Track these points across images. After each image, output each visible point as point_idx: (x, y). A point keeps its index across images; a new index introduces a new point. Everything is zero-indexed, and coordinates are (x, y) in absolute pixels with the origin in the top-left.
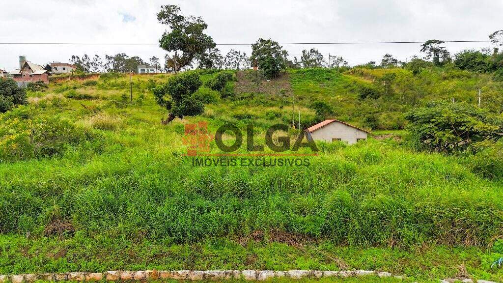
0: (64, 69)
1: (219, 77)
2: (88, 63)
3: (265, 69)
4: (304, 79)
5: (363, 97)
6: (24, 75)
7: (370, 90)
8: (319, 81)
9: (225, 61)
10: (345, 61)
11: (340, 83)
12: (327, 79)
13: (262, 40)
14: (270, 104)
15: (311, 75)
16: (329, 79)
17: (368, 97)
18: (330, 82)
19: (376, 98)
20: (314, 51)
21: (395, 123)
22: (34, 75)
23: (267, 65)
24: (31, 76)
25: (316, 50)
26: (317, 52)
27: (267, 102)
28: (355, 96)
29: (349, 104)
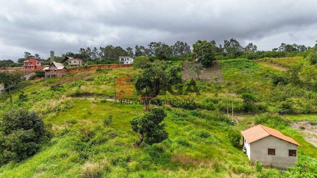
0: (75, 62)
1: (171, 70)
2: (89, 53)
3: (203, 61)
4: (230, 67)
5: (276, 83)
6: (51, 70)
7: (280, 78)
8: (241, 68)
9: (174, 48)
10: (255, 46)
11: (257, 71)
12: (246, 67)
13: (200, 42)
14: (208, 89)
15: (235, 64)
16: (248, 67)
17: (279, 83)
18: (249, 69)
19: (286, 84)
20: (233, 41)
21: (305, 109)
22: (57, 70)
23: (203, 59)
24: (55, 71)
25: (234, 39)
26: (235, 41)
27: (205, 88)
28: (270, 81)
29: (265, 88)
